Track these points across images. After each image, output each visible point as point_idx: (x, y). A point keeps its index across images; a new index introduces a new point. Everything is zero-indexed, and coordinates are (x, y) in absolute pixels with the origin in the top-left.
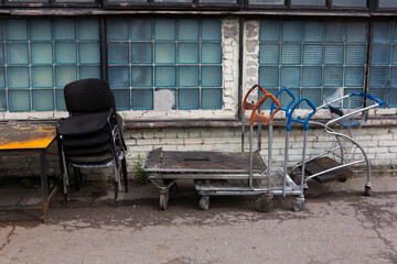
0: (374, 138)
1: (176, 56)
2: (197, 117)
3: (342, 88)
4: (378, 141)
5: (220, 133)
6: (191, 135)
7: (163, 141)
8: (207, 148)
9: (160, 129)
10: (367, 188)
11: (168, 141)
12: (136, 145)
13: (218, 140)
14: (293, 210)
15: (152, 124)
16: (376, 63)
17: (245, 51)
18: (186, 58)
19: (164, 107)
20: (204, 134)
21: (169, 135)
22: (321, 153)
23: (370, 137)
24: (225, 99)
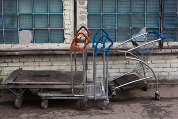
0: (168, 61)
1: (33, 8)
2: (47, 48)
3: (145, 29)
4: (171, 63)
5: (63, 58)
6: (44, 60)
7: (26, 64)
8: (54, 68)
9: (23, 56)
10: (156, 94)
11: (29, 64)
12: (8, 66)
13: (61, 63)
14: (102, 109)
15: (17, 53)
16: (167, 11)
17: (78, 4)
18: (39, 9)
19: (25, 42)
20: (53, 59)
21: (29, 60)
22: (129, 72)
23: (164, 61)
24: (66, 36)
